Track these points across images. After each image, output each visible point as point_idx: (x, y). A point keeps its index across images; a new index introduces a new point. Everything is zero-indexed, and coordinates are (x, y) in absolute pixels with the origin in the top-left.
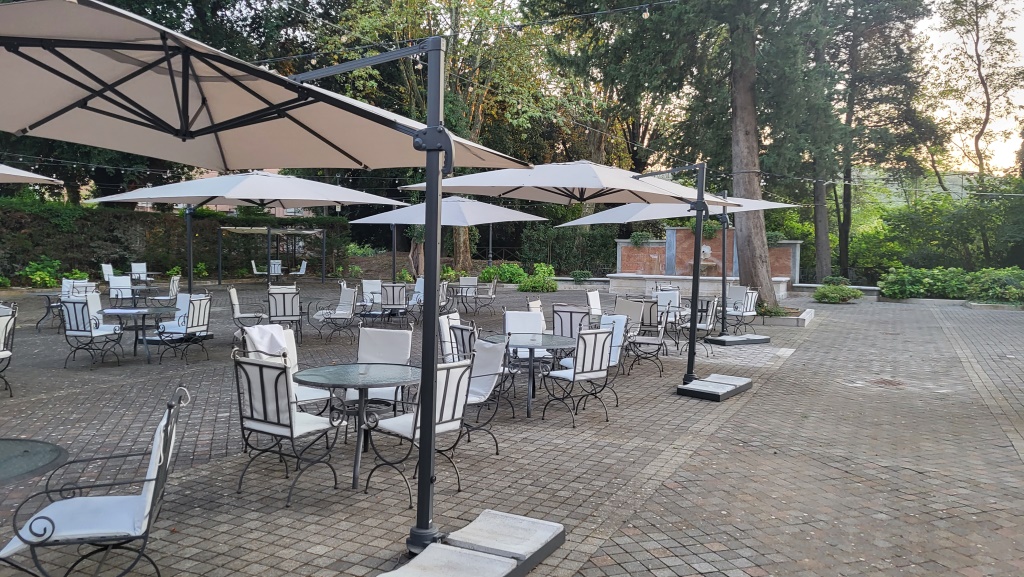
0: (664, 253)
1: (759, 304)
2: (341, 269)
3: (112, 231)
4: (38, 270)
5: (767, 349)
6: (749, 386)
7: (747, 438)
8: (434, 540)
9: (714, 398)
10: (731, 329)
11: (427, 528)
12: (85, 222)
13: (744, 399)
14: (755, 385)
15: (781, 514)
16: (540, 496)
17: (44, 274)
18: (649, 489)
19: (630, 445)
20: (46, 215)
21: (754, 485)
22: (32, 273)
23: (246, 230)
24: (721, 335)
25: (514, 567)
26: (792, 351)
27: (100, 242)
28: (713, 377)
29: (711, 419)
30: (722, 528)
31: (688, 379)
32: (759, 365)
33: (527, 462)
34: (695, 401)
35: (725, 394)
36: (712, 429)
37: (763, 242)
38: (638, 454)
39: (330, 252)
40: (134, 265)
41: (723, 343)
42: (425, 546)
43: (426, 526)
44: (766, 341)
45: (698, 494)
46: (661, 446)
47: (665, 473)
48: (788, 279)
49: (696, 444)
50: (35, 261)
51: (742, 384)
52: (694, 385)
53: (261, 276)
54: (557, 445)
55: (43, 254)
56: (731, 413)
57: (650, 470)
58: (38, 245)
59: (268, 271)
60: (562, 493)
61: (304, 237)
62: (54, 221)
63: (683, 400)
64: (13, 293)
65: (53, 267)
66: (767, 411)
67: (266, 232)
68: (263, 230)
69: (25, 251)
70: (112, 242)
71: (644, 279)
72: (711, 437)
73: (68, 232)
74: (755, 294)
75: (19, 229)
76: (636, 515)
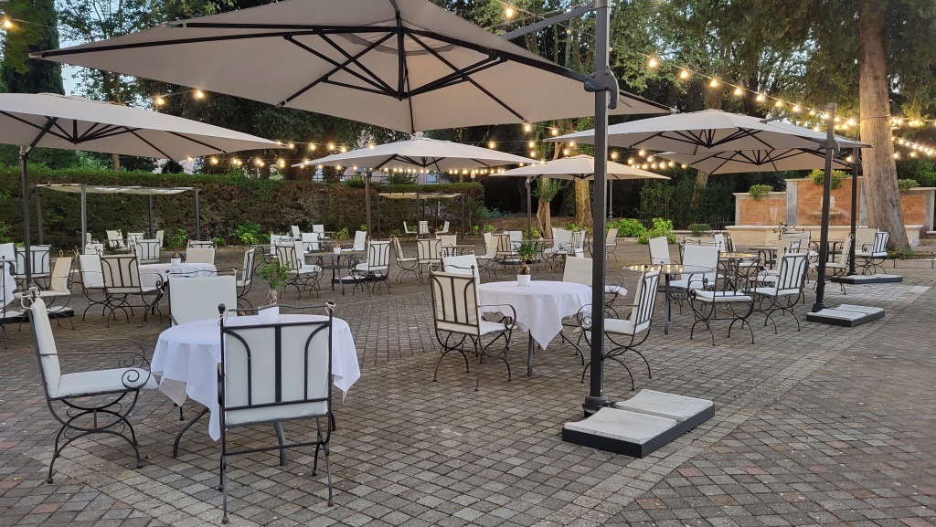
0: (785, 204)
1: (889, 247)
2: (477, 228)
3: (296, 200)
4: (245, 232)
5: (899, 287)
6: (881, 315)
7: (881, 353)
8: (606, 405)
9: (845, 324)
10: (858, 270)
11: (599, 396)
12: (276, 193)
13: (877, 326)
14: (887, 315)
15: (919, 407)
16: (686, 386)
17: (249, 235)
18: (787, 385)
19: (764, 356)
20: (249, 188)
21: (890, 386)
22: (242, 234)
23: (399, 195)
24: (849, 274)
25: (675, 425)
26: (927, 288)
27: (288, 209)
28: (843, 306)
29: (843, 339)
30: (861, 414)
31: (817, 307)
32: (890, 299)
33: (670, 364)
34: (825, 326)
35: (855, 321)
36: (845, 346)
37: (894, 186)
38: (773, 362)
39: (467, 214)
40: (314, 226)
41: (852, 282)
42: (598, 409)
43: (598, 394)
44: (899, 280)
45: (835, 391)
46: (795, 357)
47: (801, 375)
48: (921, 226)
49: (830, 356)
50: (242, 225)
51: (873, 312)
52: (823, 313)
53: (411, 235)
54: (696, 354)
55: (248, 219)
56: (863, 336)
57: (786, 373)
58: (244, 212)
59: (418, 230)
60: (706, 385)
61: (444, 201)
62: (255, 192)
63: (813, 325)
64: (229, 250)
65: (255, 229)
66: (900, 334)
67: (415, 197)
68: (412, 195)
69: (235, 217)
70: (296, 209)
71: (764, 230)
72: (844, 352)
73: (265, 201)
74: (886, 235)
75: (231, 200)
76: (776, 402)
